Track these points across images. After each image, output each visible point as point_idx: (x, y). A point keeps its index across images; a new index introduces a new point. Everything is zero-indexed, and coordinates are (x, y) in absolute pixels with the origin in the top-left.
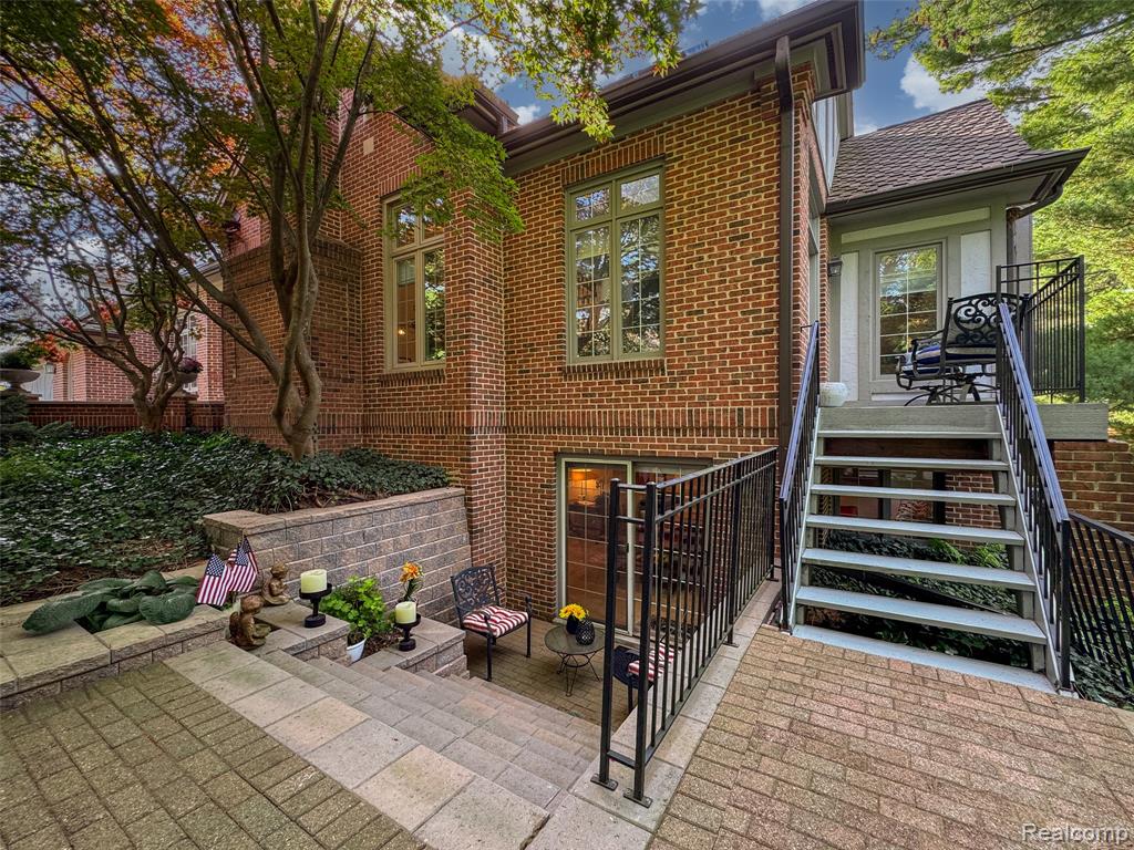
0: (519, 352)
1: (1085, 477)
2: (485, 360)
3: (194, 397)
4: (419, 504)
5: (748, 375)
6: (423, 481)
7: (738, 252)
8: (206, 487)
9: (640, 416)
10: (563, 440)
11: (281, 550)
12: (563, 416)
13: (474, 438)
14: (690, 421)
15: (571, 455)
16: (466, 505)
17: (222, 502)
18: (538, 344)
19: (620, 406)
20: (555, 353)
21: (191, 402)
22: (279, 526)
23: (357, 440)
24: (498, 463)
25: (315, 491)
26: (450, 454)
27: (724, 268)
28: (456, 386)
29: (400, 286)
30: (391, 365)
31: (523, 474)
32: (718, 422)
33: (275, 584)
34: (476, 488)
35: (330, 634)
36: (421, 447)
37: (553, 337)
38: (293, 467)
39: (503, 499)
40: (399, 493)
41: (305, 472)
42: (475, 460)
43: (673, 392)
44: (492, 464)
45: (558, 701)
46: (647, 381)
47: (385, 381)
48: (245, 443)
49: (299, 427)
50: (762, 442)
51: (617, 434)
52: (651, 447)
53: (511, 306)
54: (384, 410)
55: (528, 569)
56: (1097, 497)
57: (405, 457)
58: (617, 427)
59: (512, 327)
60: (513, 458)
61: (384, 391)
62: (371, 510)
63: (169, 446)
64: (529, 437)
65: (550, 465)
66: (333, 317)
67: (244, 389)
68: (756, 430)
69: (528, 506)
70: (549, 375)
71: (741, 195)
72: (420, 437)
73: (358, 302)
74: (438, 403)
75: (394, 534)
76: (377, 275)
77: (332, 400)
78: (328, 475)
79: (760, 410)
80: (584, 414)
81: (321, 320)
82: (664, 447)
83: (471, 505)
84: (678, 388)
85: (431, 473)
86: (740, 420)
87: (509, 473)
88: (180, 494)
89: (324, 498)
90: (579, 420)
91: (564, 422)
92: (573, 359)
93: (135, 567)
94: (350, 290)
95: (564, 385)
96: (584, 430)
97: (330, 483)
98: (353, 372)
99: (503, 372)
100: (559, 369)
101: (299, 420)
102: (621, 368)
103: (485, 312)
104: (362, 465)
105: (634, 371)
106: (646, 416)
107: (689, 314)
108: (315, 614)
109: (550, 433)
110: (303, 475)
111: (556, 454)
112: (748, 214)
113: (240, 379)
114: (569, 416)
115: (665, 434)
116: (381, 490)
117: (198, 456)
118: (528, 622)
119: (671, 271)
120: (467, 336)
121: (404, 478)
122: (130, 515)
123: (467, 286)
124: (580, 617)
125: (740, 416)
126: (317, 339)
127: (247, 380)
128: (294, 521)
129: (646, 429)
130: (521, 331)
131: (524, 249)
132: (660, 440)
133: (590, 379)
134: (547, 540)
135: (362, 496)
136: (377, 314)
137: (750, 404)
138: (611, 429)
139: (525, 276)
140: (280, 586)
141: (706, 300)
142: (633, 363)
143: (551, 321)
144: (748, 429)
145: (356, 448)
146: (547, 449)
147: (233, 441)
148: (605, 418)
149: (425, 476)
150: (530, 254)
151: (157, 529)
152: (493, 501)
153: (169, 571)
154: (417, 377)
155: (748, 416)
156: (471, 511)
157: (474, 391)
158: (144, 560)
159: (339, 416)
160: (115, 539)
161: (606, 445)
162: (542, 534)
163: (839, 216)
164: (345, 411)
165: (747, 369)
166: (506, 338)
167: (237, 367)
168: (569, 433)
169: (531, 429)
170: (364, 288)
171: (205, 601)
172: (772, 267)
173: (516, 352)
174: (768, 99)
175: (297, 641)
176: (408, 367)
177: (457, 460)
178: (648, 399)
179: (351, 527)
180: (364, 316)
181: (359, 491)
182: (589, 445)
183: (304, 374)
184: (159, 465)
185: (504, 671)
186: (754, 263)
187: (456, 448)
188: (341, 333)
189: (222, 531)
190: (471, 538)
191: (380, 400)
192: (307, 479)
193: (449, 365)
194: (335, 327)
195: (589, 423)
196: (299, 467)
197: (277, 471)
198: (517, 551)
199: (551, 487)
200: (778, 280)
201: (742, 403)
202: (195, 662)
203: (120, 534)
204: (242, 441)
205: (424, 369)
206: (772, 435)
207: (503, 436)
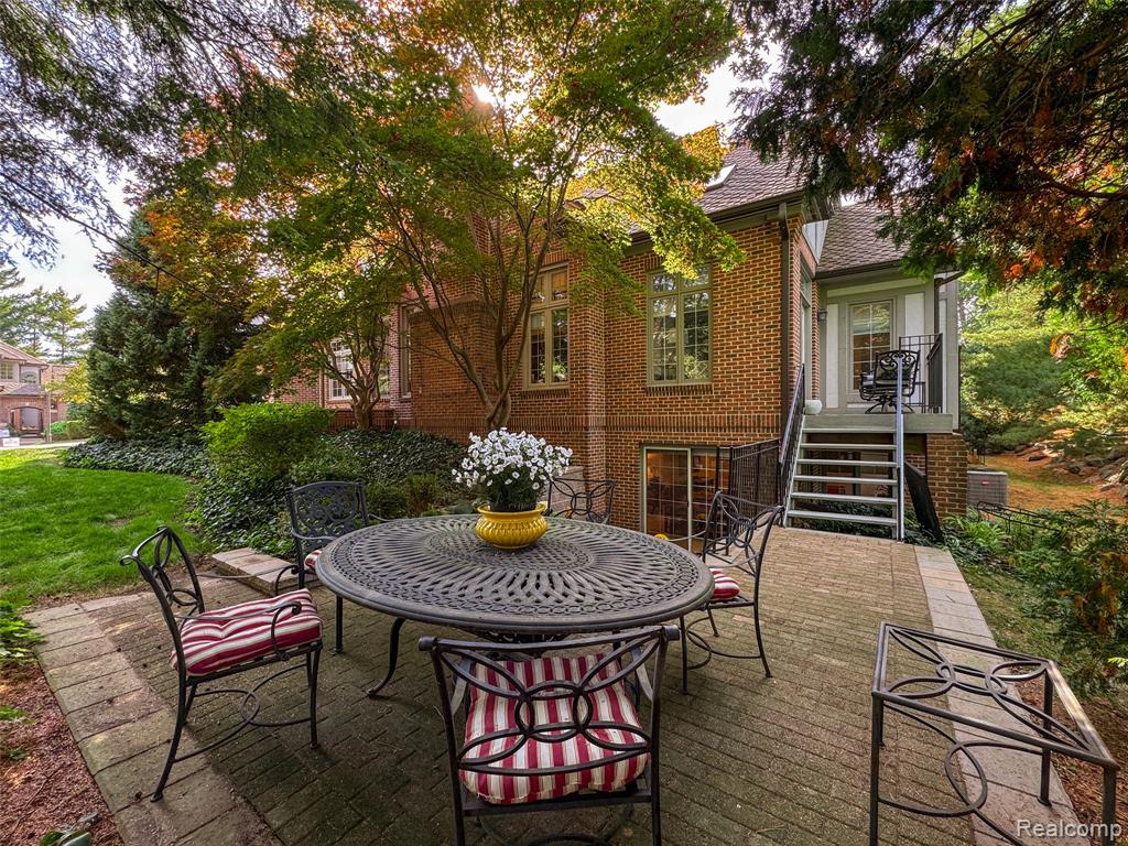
1: (942, 454)
2: (594, 382)
5: (764, 395)
7: (757, 320)
9: (696, 420)
10: (644, 435)
12: (646, 419)
14: (729, 423)
15: (651, 444)
16: (584, 475)
18: (628, 372)
19: (684, 413)
20: (640, 378)
24: (601, 450)
26: (572, 444)
27: (749, 330)
28: (577, 400)
29: (533, 331)
30: (527, 385)
31: (617, 458)
32: (746, 423)
34: (590, 465)
37: (639, 368)
39: (604, 473)
42: (590, 448)
43: (718, 405)
44: (598, 451)
46: (701, 398)
47: (524, 395)
50: (772, 435)
51: (681, 431)
52: (704, 439)
53: (609, 346)
54: (524, 415)
56: (947, 464)
58: (682, 426)
59: (609, 360)
60: (611, 447)
61: (524, 402)
64: (622, 433)
65: (637, 452)
67: (428, 400)
68: (768, 428)
69: (621, 479)
70: (635, 393)
71: (759, 286)
72: (551, 433)
74: (564, 411)
79: (770, 416)
80: (660, 418)
82: (712, 439)
83: (588, 476)
84: (721, 402)
86: (759, 423)
87: (607, 457)
90: (656, 422)
91: (646, 423)
92: (652, 383)
95: (646, 399)
96: (660, 428)
99: (603, 391)
100: (643, 389)
102: (685, 389)
103: (595, 351)
105: (693, 391)
106: (700, 419)
107: (728, 356)
109: (636, 430)
111: (640, 444)
112: (763, 298)
113: (425, 393)
114: (649, 420)
115: (713, 431)
119: (717, 329)
120: (585, 368)
123: (586, 335)
125: (759, 420)
127: (431, 395)
129: (701, 428)
130: (617, 363)
132: (709, 435)
133: (664, 395)
134: (634, 499)
137: (764, 413)
138: (677, 427)
139: (619, 327)
141: (738, 348)
142: (691, 386)
144: (764, 427)
146: (634, 441)
148: (674, 420)
152: (599, 476)
154: (547, 393)
155: (763, 419)
157: (589, 403)
161: (675, 438)
162: (630, 497)
163: (824, 280)
165: (763, 391)
166: (606, 367)
167: (423, 386)
168: (649, 431)
169: (623, 428)
172: (777, 330)
173: (611, 377)
174: (774, 231)
177: (578, 448)
178: (702, 409)
182: (663, 438)
187: (577, 440)
191: (520, 409)
193: (572, 386)
195: (663, 424)
199: (636, 465)
200: (781, 339)
201: (760, 412)
205: (552, 388)
206: (777, 431)
207: (603, 432)
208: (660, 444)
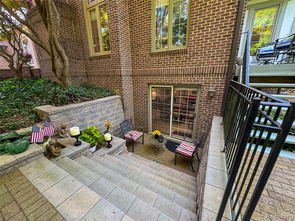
0: (135, 48)
2: (124, 51)
3: (32, 67)
4: (107, 101)
5: (219, 54)
6: (108, 94)
8: (36, 97)
9: (177, 70)
10: (150, 79)
11: (64, 119)
12: (151, 71)
13: (123, 79)
14: (195, 72)
15: (154, 84)
16: (122, 101)
17: (42, 102)
18: (142, 44)
19: (171, 67)
20: (148, 48)
21: (31, 68)
22: (61, 111)
23: (85, 80)
24: (130, 87)
25: (72, 98)
26: (115, 84)
27: (215, 8)
28: (115, 60)
29: (92, 22)
30: (92, 53)
31: (138, 91)
32: (205, 72)
33: (63, 130)
34: (124, 95)
35: (84, 148)
36: (106, 82)
37: (147, 41)
38: (63, 89)
39: (132, 99)
40: (100, 98)
41: (67, 91)
42: (123, 86)
43: (190, 61)
44: (128, 88)
45: (154, 158)
46: (181, 57)
47: (91, 59)
48: (49, 82)
49: (63, 75)
50: (220, 79)
51: (169, 77)
52: (181, 81)
53: (132, 29)
54: (92, 70)
55: (141, 119)
57: (101, 86)
58: (169, 74)
59: (132, 38)
60: (135, 86)
61: (91, 63)
62: (92, 104)
63: (25, 83)
64: (139, 79)
65: (147, 88)
66: (69, 34)
67: (45, 63)
68: (218, 74)
69: (140, 101)
70: (146, 56)
72: (105, 79)
73: (78, 29)
74: (110, 67)
75: (101, 111)
76: (83, 17)
77: (74, 66)
78: (76, 92)
79: (221, 67)
80: (158, 70)
81: (65, 35)
82: (185, 81)
83: (123, 101)
84: (192, 59)
85: (110, 91)
86: (213, 71)
87: (133, 90)
88: (27, 100)
89: (76, 100)
90: (156, 72)
91: (151, 73)
93: (11, 127)
94: (74, 24)
95: (151, 60)
96: (158, 76)
97: (77, 95)
98: (80, 56)
99: (130, 56)
100: (149, 54)
101: (62, 72)
102: (172, 53)
103: (123, 31)
104: (87, 89)
105: (176, 54)
106: (179, 70)
107: (199, 29)
108: (78, 141)
109: (146, 77)
110: (67, 93)
111: (149, 84)
113: (43, 59)
114: (153, 71)
115: (186, 76)
116: (95, 97)
117: (35, 86)
118: (143, 135)
119: (193, 10)
120: (118, 41)
121: (102, 93)
122: (10, 107)
123: (116, 19)
124: (159, 135)
125: (213, 69)
126: (65, 43)
127: (45, 60)
128: (66, 109)
129: (179, 75)
130: (136, 39)
131: (136, 4)
132: (184, 79)
133: (160, 57)
134: (146, 111)
135: (89, 99)
136: (85, 33)
137: (218, 65)
138: (167, 75)
139: (136, 16)
140: (65, 131)
141: (206, 23)
142: (176, 50)
143: (147, 35)
144: (216, 74)
145: (85, 83)
146: (146, 82)
147: (45, 81)
148: (165, 71)
149: (108, 92)
150: (138, 6)
151: (20, 112)
152: (129, 99)
153: (25, 128)
154: (101, 57)
155: (216, 69)
156: (123, 103)
157: (121, 62)
158: (15, 124)
159: (78, 72)
160: (4, 117)
161: (165, 81)
162: (144, 109)
164: (80, 70)
165: (218, 51)
166: (131, 42)
167: (41, 55)
168: (153, 77)
169: (140, 76)
170: (79, 23)
171: (34, 142)
172: (235, 6)
175: (72, 152)
176: (98, 54)
177: (117, 86)
178: (181, 64)
179: (86, 110)
180: (80, 35)
181: (88, 97)
182: (160, 81)
183: (60, 54)
184: (21, 89)
185: (137, 149)
186: (228, 5)
187: (117, 83)
188: (73, 41)
189: (42, 113)
190: (124, 111)
191: (90, 66)
192: (69, 94)
193: (112, 53)
194: (71, 38)
195: (160, 73)
196: (65, 90)
197: (58, 91)
198: (137, 114)
199: (147, 95)
200: (236, 12)
201: (215, 65)
202: (31, 168)
203: (5, 115)
204: (48, 81)
205: (104, 54)
206: (224, 76)
207: (131, 78)
208: (158, 84)
